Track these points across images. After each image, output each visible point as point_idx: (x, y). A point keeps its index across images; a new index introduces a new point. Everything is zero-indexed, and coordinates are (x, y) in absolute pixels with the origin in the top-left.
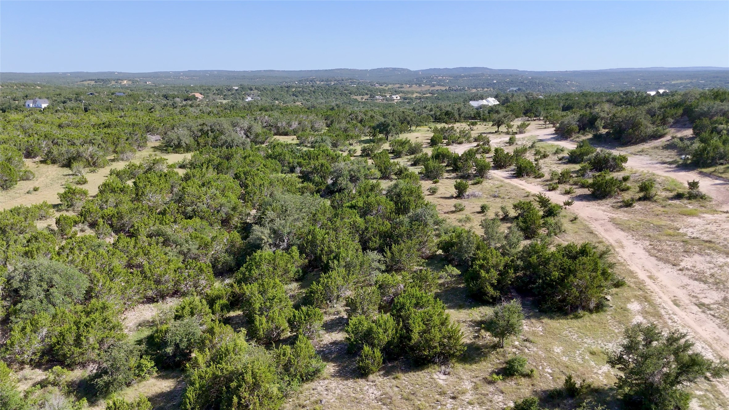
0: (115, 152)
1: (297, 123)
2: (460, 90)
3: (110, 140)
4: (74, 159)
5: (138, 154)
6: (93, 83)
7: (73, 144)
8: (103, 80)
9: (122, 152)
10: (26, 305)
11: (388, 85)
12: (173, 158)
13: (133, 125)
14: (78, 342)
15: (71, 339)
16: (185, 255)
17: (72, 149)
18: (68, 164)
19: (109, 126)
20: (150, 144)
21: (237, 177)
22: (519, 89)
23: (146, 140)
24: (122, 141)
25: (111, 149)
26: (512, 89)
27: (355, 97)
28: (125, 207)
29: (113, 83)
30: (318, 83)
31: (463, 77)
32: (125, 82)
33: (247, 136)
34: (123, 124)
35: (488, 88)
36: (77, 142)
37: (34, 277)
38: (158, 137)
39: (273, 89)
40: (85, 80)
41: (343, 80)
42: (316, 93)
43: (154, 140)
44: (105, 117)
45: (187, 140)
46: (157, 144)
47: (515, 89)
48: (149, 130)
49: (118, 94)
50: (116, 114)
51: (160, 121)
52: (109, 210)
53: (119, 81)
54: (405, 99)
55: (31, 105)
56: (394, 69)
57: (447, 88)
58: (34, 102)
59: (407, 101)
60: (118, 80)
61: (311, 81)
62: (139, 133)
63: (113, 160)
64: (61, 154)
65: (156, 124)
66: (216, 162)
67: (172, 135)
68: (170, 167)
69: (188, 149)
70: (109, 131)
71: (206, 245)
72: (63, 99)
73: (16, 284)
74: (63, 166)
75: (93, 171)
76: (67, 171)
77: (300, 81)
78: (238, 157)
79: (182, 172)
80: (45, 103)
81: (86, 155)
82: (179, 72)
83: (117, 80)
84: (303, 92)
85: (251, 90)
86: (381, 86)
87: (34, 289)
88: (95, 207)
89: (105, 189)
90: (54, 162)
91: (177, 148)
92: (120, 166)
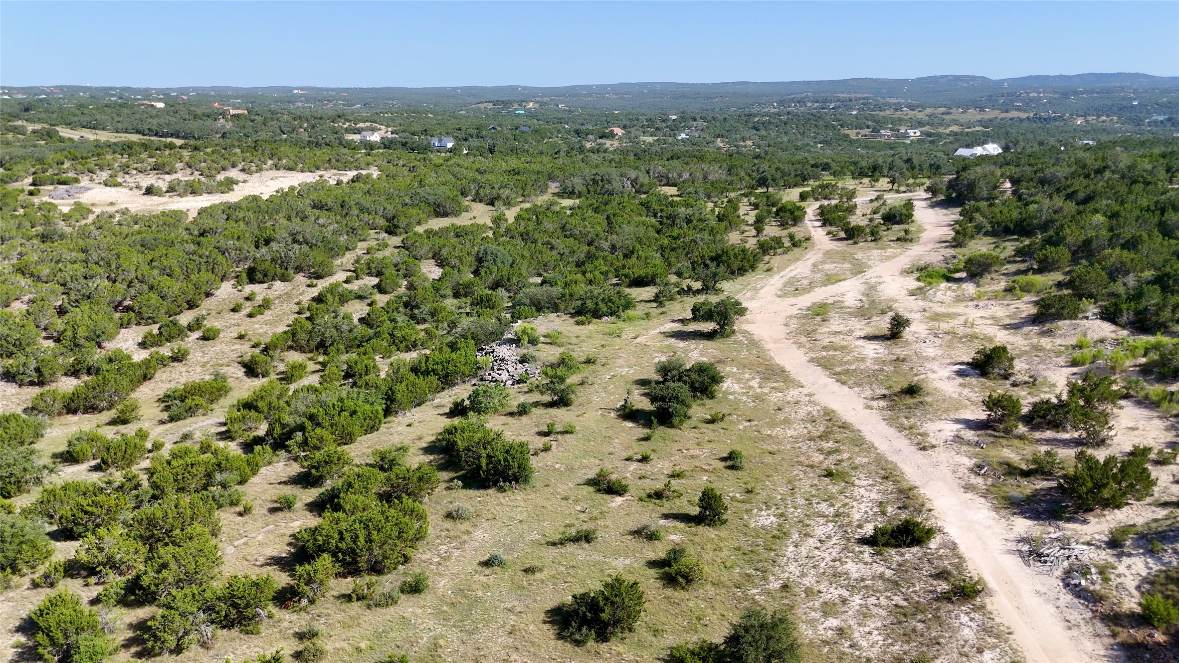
0: (523, 195)
1: (688, 174)
2: (1055, 119)
3: (520, 185)
4: (495, 198)
5: (540, 198)
6: (490, 106)
7: (493, 188)
8: (503, 102)
9: (529, 196)
10: (486, 264)
11: (924, 109)
12: (567, 202)
13: (538, 172)
14: (509, 279)
15: (505, 278)
16: (562, 255)
17: (494, 192)
18: (492, 204)
19: (518, 173)
20: (550, 191)
21: (608, 218)
22: (1169, 119)
23: (547, 187)
24: (529, 187)
25: (520, 193)
26: (1155, 117)
27: (847, 132)
28: (530, 228)
29: (516, 106)
30: (809, 104)
31: (1081, 93)
32: (531, 104)
33: (633, 186)
34: (529, 172)
35: (1108, 116)
36: (497, 186)
37: (489, 253)
38: (558, 184)
39: (725, 119)
40: (482, 102)
41: (850, 100)
42: (788, 126)
43: (554, 187)
44: (513, 162)
45: (579, 188)
46: (557, 191)
47: (1161, 118)
48: (551, 178)
49: (522, 128)
50: (523, 159)
51: (561, 169)
52: (522, 229)
53: (524, 104)
54: (929, 135)
55: (436, 144)
56: (957, 78)
57: (1031, 115)
58: (440, 141)
59: (930, 139)
60: (522, 101)
61: (799, 102)
62: (542, 180)
63: (521, 202)
64: (486, 195)
65: (557, 172)
66: (595, 206)
67: (568, 183)
68: (562, 208)
69: (580, 196)
70: (519, 178)
71: (574, 252)
72: (464, 135)
73: (481, 255)
74: (487, 204)
75: (508, 209)
76: (490, 208)
77: (781, 103)
78: (614, 203)
79: (569, 212)
80: (450, 142)
81: (504, 196)
82: (606, 86)
83: (521, 103)
84: (770, 123)
85: (695, 120)
86: (913, 110)
87: (489, 258)
88: (513, 228)
89: (518, 218)
90: (481, 201)
91: (571, 194)
92: (527, 205)
